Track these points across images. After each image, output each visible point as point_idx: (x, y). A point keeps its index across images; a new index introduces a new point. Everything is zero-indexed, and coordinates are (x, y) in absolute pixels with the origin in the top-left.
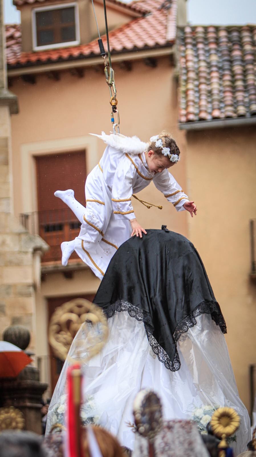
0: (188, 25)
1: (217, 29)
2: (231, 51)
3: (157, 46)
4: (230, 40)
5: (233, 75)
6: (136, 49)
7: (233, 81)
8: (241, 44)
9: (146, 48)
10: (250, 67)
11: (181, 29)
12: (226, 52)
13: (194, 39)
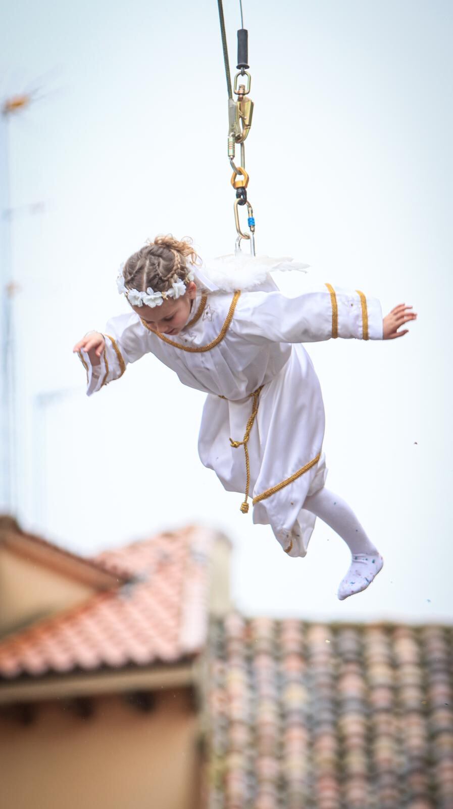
0: (236, 612)
1: (306, 627)
2: (337, 678)
3: (158, 663)
4: (336, 652)
5: (341, 739)
6: (104, 668)
7: (342, 753)
8: (361, 661)
9: (131, 666)
10: (381, 719)
11: (217, 622)
12: (325, 680)
13: (249, 646)
